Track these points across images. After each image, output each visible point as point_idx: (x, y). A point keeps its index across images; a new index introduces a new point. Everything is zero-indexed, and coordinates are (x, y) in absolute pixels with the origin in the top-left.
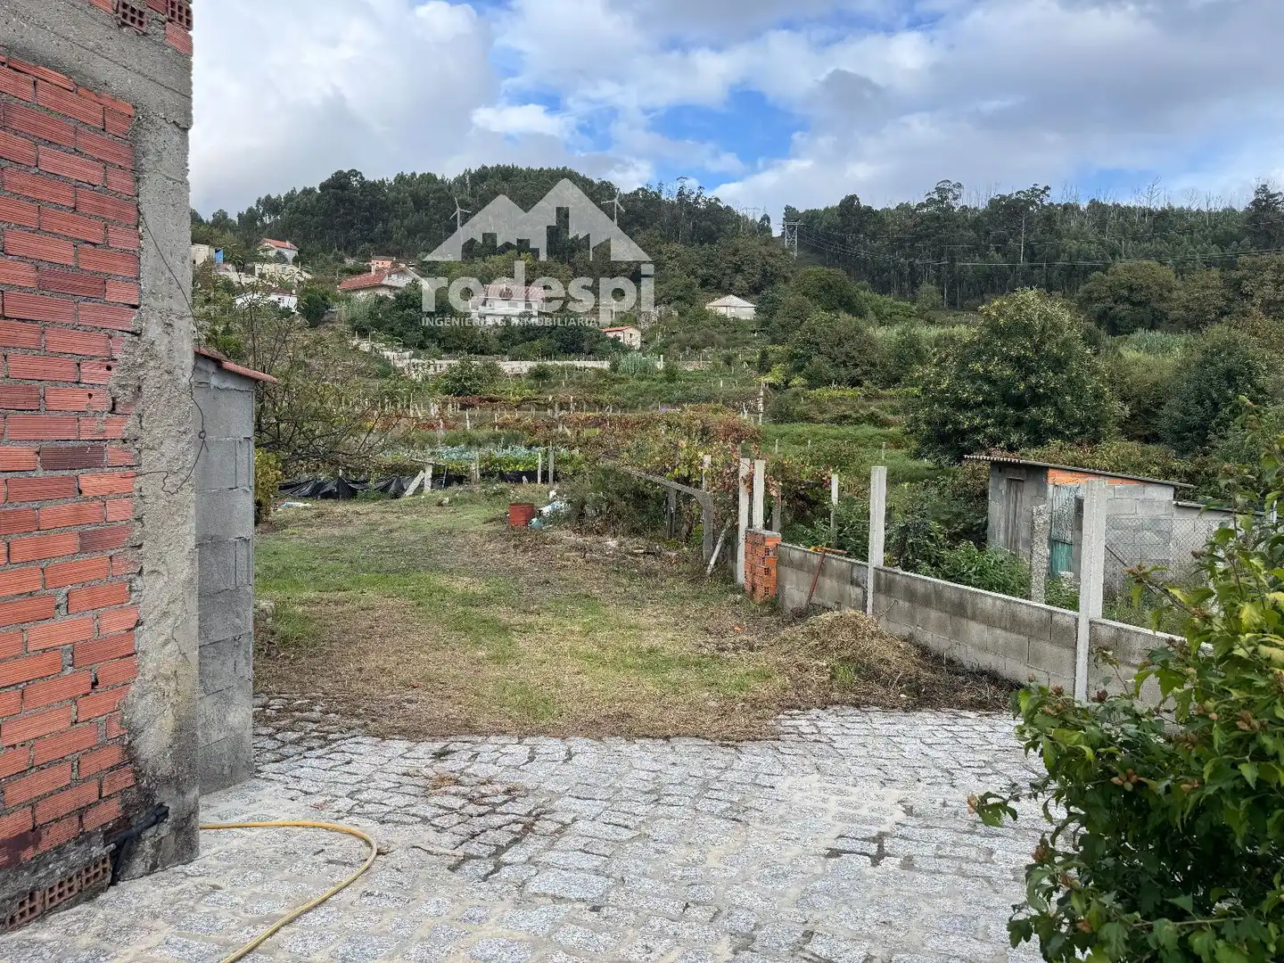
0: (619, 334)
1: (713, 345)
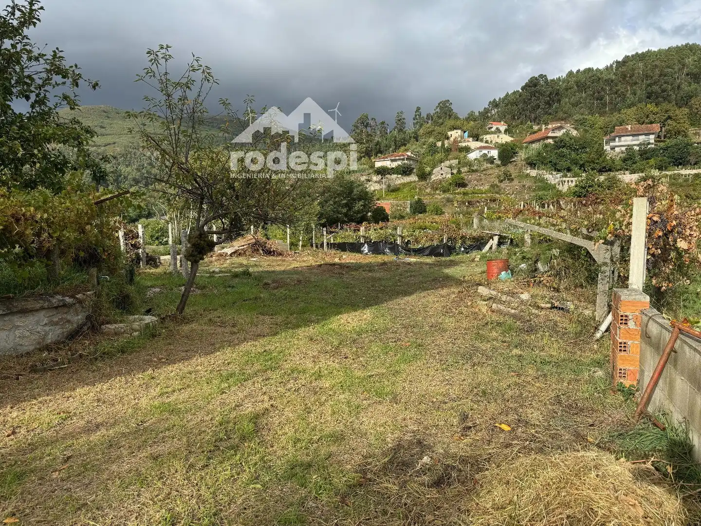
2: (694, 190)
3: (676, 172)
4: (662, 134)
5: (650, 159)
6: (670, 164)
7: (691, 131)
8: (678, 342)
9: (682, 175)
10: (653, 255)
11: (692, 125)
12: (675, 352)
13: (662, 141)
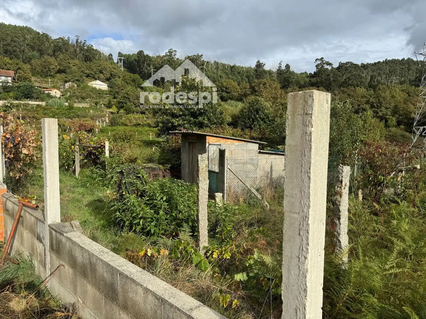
0: (50, 92)
1: (90, 98)
2: (37, 114)
3: (26, 102)
4: (16, 78)
5: (10, 92)
6: (22, 97)
7: (33, 79)
8: (23, 211)
9: (30, 104)
10: (9, 158)
11: (33, 75)
12: (22, 217)
13: (16, 82)
